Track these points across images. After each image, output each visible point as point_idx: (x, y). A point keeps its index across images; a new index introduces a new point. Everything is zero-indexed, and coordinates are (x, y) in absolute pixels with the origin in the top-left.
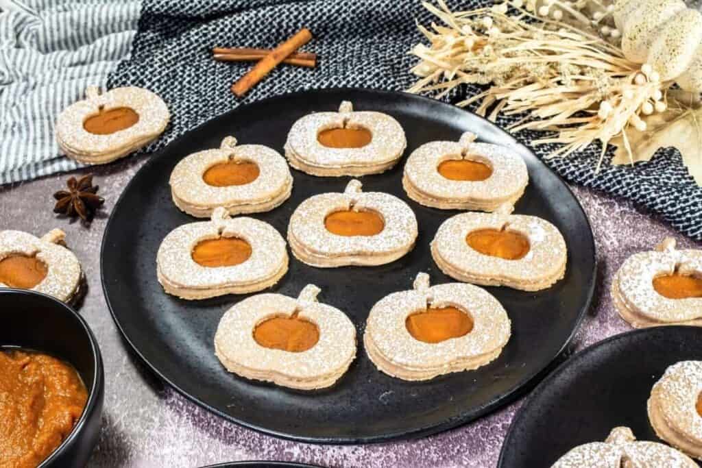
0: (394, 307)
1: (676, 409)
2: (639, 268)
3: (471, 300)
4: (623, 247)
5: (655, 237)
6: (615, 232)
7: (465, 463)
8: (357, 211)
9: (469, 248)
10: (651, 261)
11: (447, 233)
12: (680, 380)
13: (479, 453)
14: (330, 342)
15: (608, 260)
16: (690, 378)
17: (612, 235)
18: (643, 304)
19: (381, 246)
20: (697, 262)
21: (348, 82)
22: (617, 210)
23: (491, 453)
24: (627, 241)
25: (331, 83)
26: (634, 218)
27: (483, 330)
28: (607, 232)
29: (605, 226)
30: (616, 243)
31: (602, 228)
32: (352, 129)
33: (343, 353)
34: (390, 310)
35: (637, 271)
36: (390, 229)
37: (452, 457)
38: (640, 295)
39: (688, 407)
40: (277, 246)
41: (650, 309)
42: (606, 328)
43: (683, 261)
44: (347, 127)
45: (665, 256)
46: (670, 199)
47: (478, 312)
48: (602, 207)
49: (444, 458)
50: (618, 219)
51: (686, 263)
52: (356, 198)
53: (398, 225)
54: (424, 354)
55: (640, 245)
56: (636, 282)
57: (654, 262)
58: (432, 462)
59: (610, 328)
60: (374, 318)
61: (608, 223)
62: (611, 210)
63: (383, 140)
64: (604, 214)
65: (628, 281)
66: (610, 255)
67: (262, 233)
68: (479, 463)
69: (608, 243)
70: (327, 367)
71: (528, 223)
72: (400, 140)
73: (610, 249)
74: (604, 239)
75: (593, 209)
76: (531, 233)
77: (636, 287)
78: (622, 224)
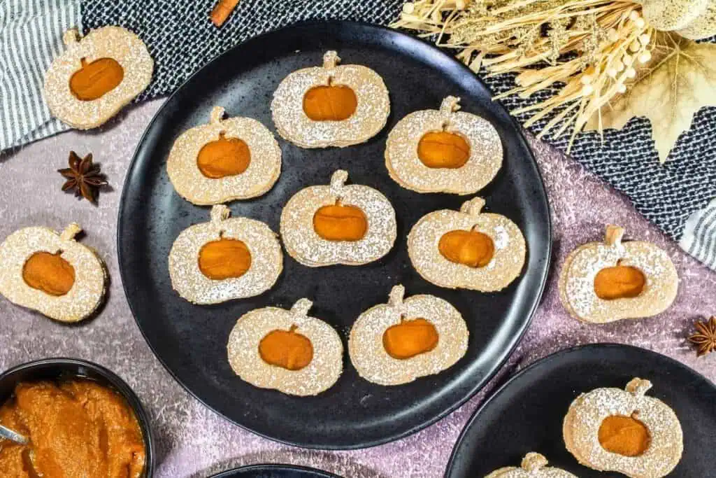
0: (374, 326)
1: (582, 439)
2: (585, 268)
3: (438, 317)
4: (579, 223)
5: (609, 210)
6: (574, 205)
7: (424, 448)
8: (342, 206)
9: (441, 258)
10: (597, 259)
11: (422, 241)
12: (592, 411)
13: (434, 439)
14: (322, 363)
15: (562, 239)
16: (599, 408)
17: (571, 208)
18: (581, 310)
19: (364, 256)
20: (637, 259)
21: (332, 11)
22: (582, 176)
23: (444, 439)
24: (583, 216)
25: (315, 12)
26: (596, 186)
27: (446, 347)
28: (568, 204)
29: (567, 198)
30: (574, 218)
31: (564, 199)
32: (336, 86)
33: (332, 374)
34: (371, 330)
35: (583, 272)
36: (372, 235)
37: (414, 444)
38: (581, 300)
39: (592, 436)
40: (273, 254)
41: (586, 315)
42: (549, 316)
43: (626, 257)
44: (333, 85)
45: (611, 252)
46: (629, 186)
47: (443, 329)
48: (568, 172)
49: (408, 444)
50: (580, 187)
51: (627, 260)
52: (342, 195)
53: (379, 230)
54: (396, 373)
55: (594, 221)
56: (579, 285)
57: (600, 260)
58: (399, 447)
59: (552, 316)
60: (358, 338)
61: (571, 193)
62: (576, 176)
63: (368, 110)
64: (569, 181)
65: (573, 284)
66: (567, 234)
67: (259, 239)
68: (433, 448)
69: (566, 218)
70: (320, 387)
71: (495, 226)
72: (384, 110)
73: (567, 225)
74: (563, 214)
75: (559, 174)
76: (497, 238)
77: (579, 290)
78: (583, 194)
